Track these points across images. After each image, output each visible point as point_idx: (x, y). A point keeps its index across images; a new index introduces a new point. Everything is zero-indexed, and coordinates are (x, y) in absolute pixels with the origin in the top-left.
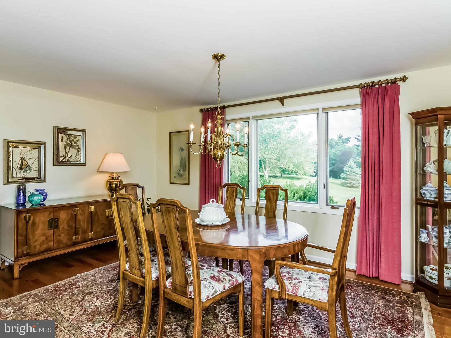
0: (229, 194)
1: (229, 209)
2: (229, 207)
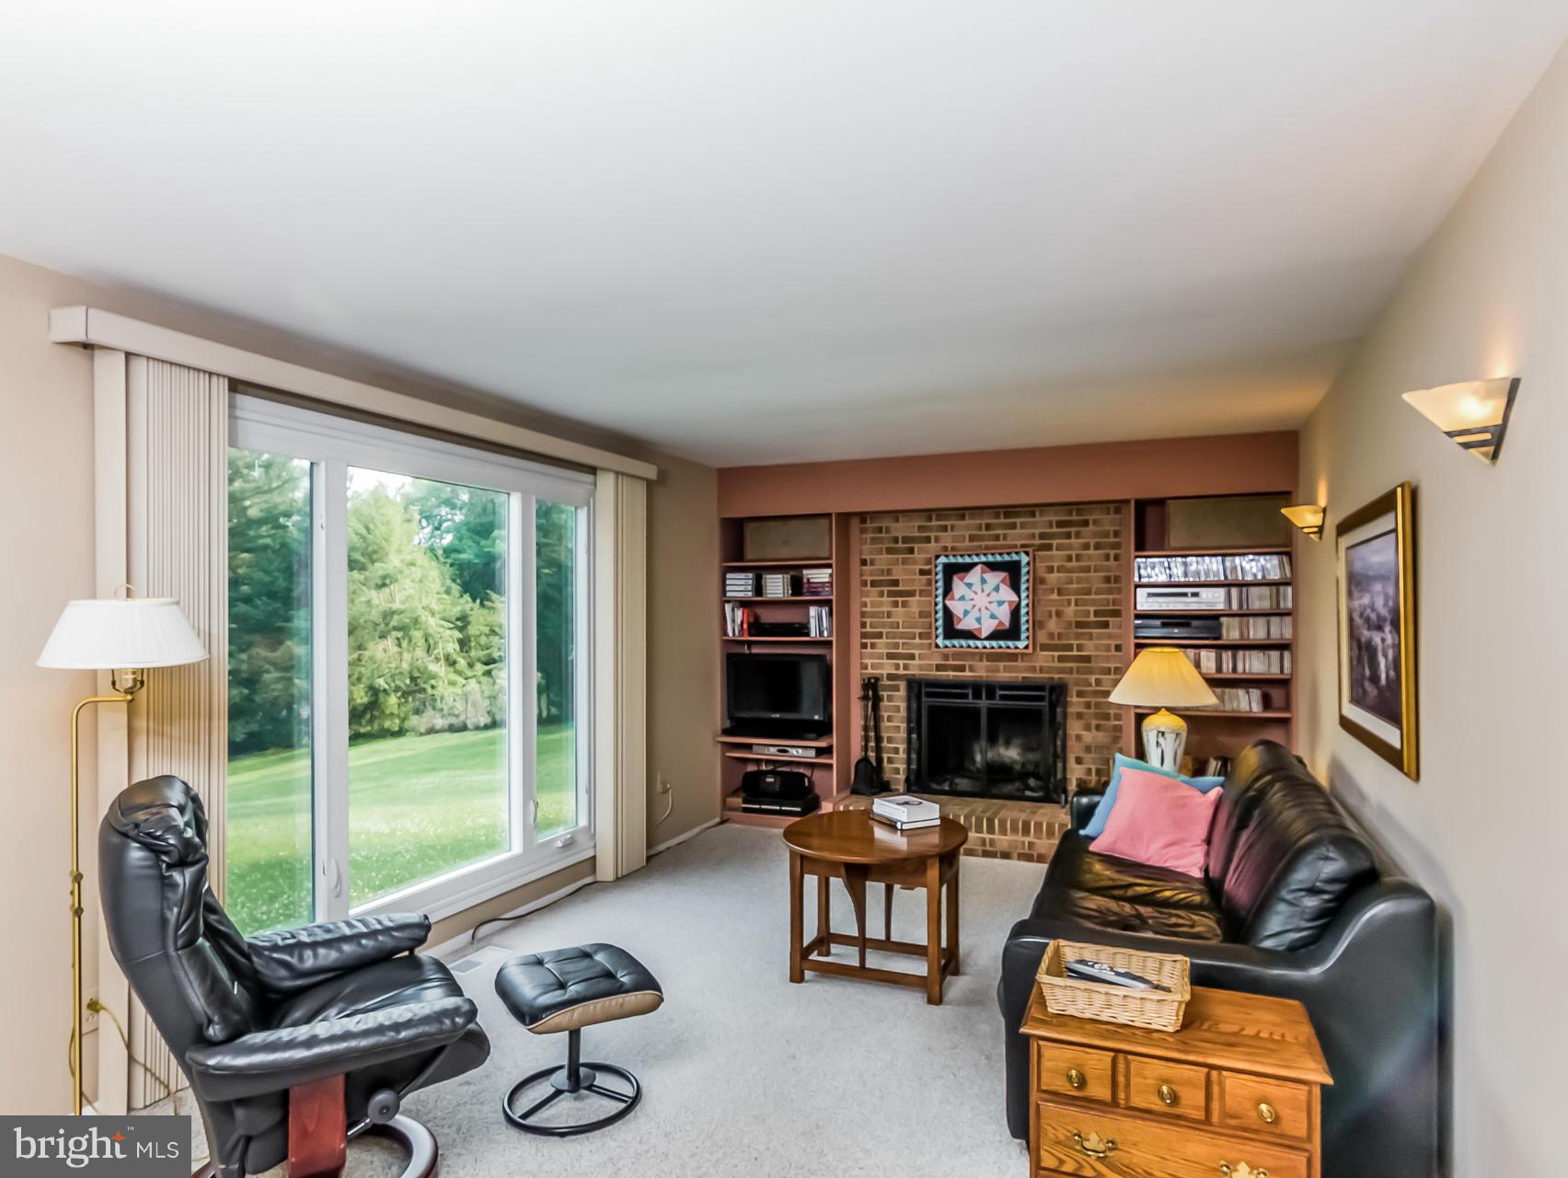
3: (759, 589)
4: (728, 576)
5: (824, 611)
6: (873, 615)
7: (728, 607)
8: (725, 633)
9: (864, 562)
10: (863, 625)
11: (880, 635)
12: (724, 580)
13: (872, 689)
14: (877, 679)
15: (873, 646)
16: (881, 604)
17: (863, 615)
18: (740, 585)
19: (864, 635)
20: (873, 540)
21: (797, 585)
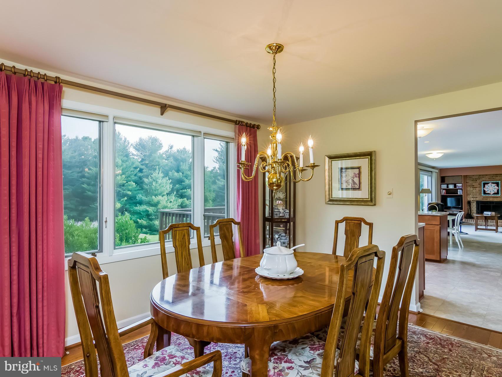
0: (178, 241)
1: (184, 263)
2: (184, 261)
3: (448, 187)
4: (442, 185)
5: (461, 190)
6: (469, 191)
7: (442, 190)
8: (441, 194)
9: (467, 183)
10: (467, 192)
11: (470, 194)
12: (441, 186)
13: (469, 203)
14: (470, 201)
15: (469, 196)
16: (470, 189)
17: (467, 191)
18: (444, 186)
19: (467, 194)
20: (469, 179)
21: (455, 186)
